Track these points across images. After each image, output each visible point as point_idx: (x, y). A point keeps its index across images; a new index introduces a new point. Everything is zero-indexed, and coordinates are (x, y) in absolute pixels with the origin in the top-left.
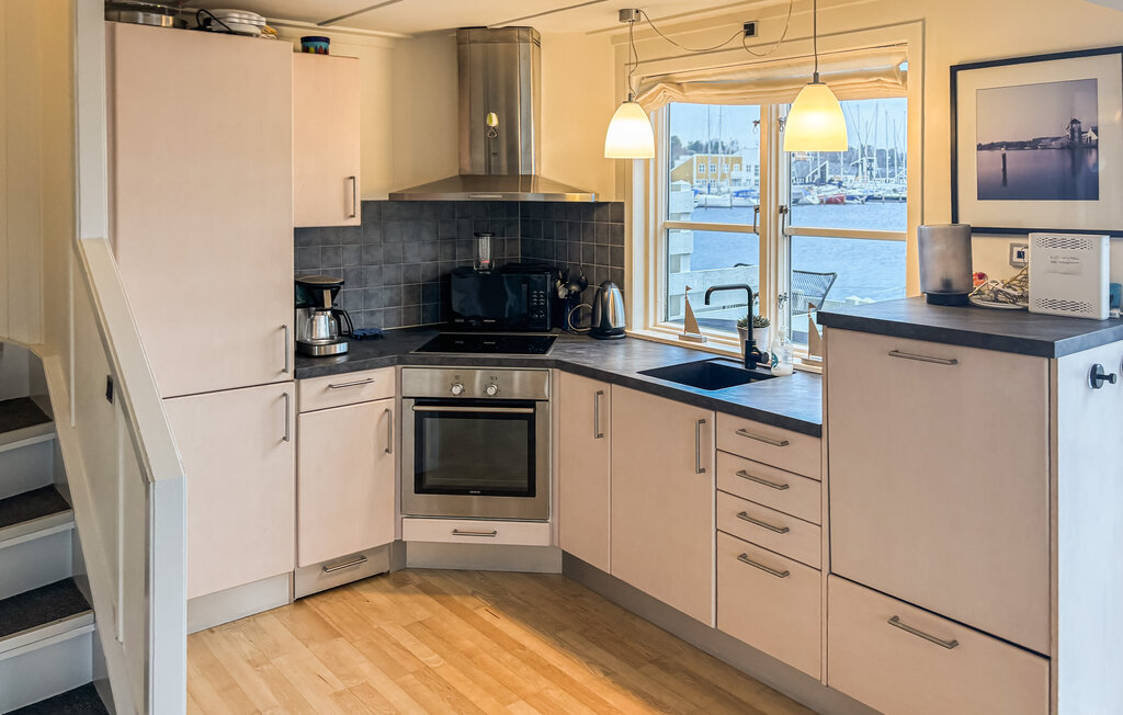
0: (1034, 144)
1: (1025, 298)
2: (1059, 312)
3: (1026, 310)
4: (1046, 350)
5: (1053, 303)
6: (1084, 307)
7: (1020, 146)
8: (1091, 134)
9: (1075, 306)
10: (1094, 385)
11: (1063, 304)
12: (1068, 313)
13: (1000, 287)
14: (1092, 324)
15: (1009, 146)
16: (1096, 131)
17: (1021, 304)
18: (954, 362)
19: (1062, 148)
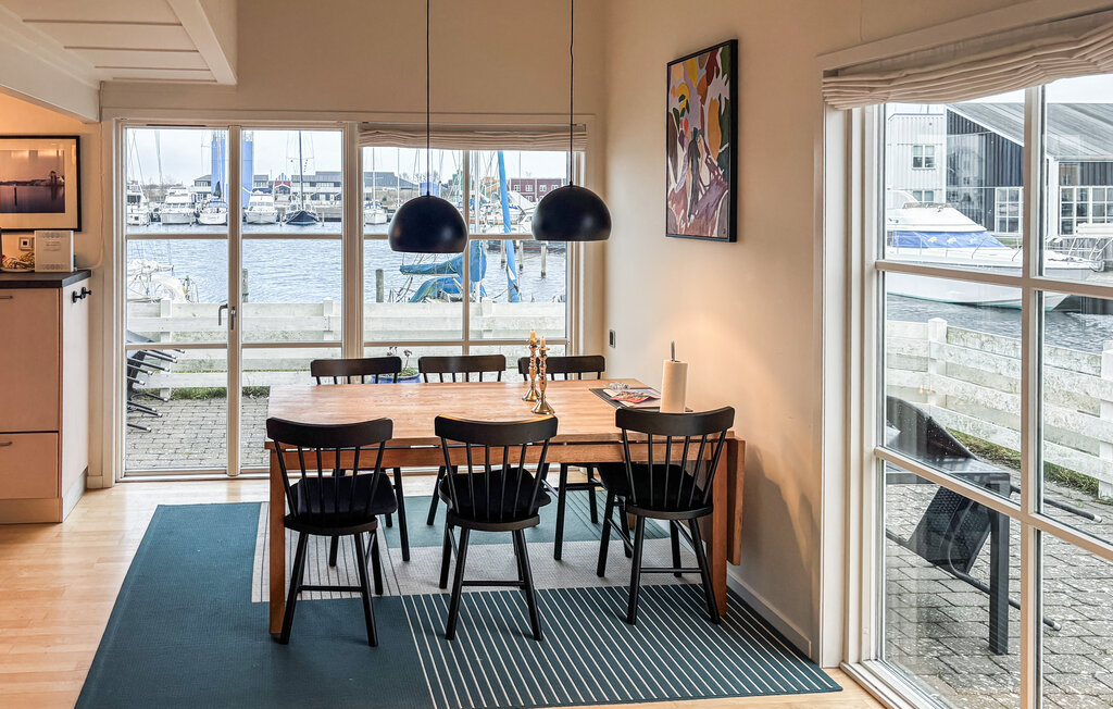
0: (32, 183)
1: (33, 266)
2: (50, 270)
3: (33, 271)
4: (58, 285)
5: (47, 267)
6: (62, 267)
7: (24, 184)
8: (61, 179)
9: (58, 267)
10: (74, 301)
11: (53, 267)
12: (55, 270)
13: (18, 261)
14: (68, 274)
15: (18, 183)
16: (63, 178)
17: (30, 269)
18: (11, 297)
19: (47, 186)
